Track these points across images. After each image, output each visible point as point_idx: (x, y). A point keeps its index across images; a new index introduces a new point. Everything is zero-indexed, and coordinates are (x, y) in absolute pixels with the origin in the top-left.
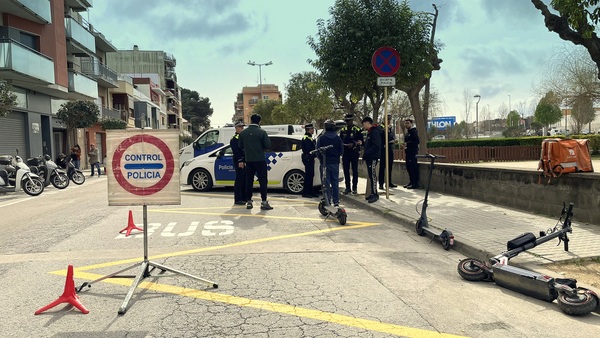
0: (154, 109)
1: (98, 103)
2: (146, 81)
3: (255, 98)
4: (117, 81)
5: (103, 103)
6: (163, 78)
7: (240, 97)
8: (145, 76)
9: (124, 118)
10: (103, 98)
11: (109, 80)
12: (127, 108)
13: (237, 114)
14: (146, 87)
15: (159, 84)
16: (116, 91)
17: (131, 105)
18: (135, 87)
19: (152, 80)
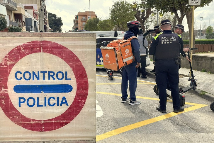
0: (35, 22)
1: (7, 18)
2: (31, 8)
3: (84, 18)
4: (16, 7)
5: (10, 18)
6: (39, 7)
7: (77, 17)
8: (30, 5)
9: (20, 26)
10: (9, 16)
11: (12, 6)
12: (22, 21)
13: (75, 25)
14: (31, 11)
15: (37, 10)
16: (16, 12)
17: (24, 20)
18: (26, 11)
19: (34, 7)
